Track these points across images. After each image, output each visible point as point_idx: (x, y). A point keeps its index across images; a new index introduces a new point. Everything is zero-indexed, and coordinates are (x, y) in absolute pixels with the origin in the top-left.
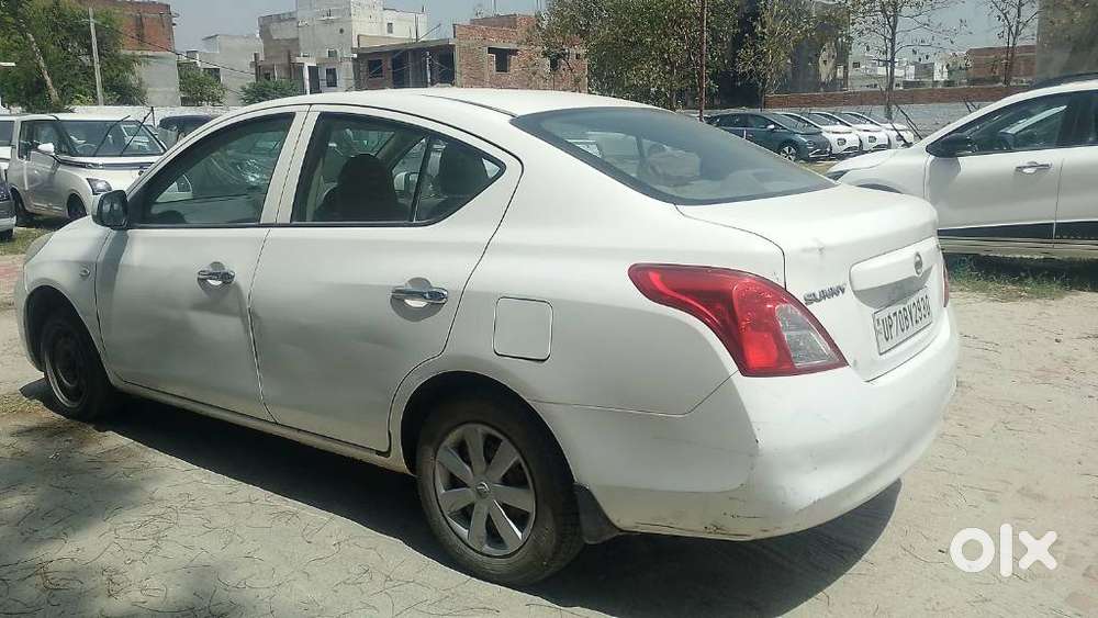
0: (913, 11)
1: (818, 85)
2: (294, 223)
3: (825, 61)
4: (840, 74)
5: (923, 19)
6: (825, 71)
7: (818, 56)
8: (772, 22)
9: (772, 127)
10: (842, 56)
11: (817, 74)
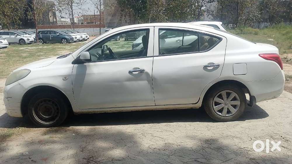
0: (76, 5)
1: (49, 23)
2: (160, 55)
3: (51, 17)
4: (55, 20)
5: (79, 7)
6: (51, 19)
7: (48, 15)
8: (35, 5)
9: (58, 34)
10: (54, 15)
11: (49, 20)
